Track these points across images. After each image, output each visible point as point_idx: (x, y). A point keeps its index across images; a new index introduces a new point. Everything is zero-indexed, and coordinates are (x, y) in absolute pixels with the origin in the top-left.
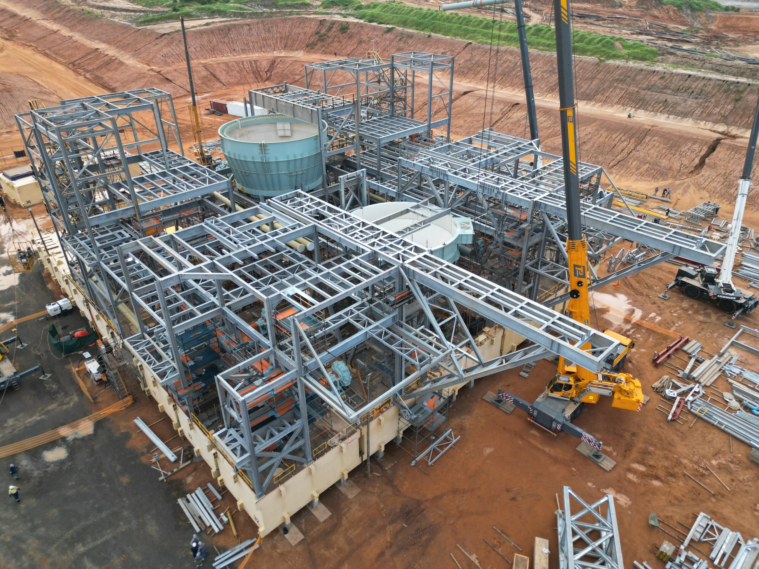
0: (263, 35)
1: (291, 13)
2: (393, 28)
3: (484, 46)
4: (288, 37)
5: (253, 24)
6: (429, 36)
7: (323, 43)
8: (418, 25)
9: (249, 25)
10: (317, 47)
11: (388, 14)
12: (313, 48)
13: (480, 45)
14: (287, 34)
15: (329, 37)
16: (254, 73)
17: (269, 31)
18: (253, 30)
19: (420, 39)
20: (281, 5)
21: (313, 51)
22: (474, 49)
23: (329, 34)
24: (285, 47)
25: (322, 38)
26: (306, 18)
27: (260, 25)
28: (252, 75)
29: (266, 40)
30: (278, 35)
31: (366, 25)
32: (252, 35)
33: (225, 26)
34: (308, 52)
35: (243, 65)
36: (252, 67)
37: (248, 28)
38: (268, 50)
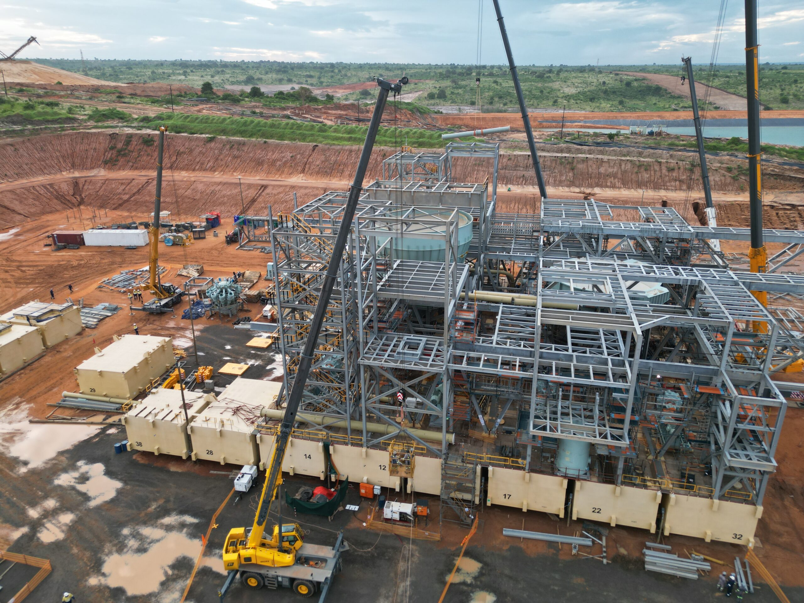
0: (37, 155)
1: (63, 129)
2: (214, 138)
3: (333, 147)
4: (72, 155)
5: (17, 143)
6: (265, 142)
7: (128, 158)
8: (242, 133)
9: (12, 145)
10: (120, 163)
11: (195, 124)
12: (115, 165)
13: (328, 146)
14: (69, 152)
15: (132, 152)
16: (57, 198)
17: (42, 150)
18: (21, 150)
19: (255, 146)
20: (39, 121)
21: (117, 167)
22: (324, 150)
23: (131, 148)
24: (74, 166)
25: (121, 153)
26: (88, 133)
27: (28, 144)
28: (55, 201)
29: (44, 161)
30: (58, 154)
31: (176, 137)
32: (22, 156)
34: (110, 169)
35: (38, 191)
36: (51, 193)
37: (13, 148)
38: (53, 172)
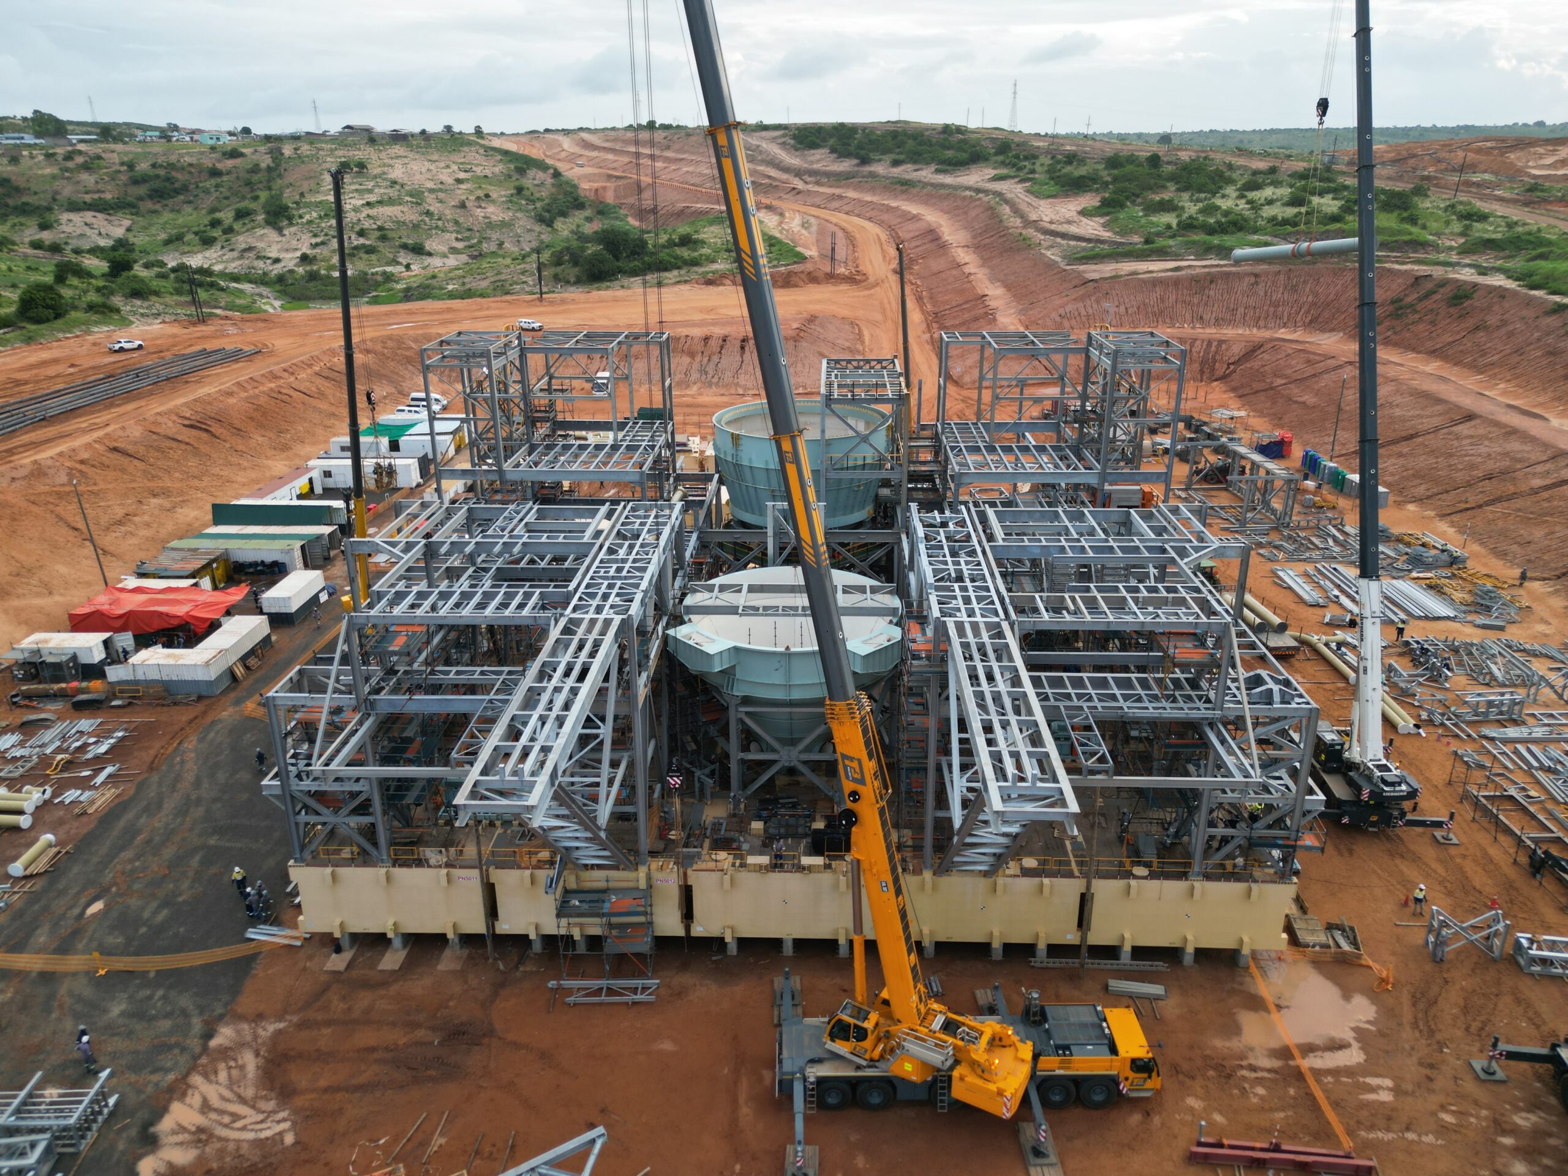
0: (1277, 296)
4: (1328, 305)
15: (1415, 312)
16: (1204, 363)
18: (1262, 285)
23: (1420, 305)
25: (1399, 312)
26: (1391, 270)
28: (1197, 366)
29: (1277, 306)
30: (1310, 299)
31: (1517, 294)
32: (1255, 294)
33: (1209, 273)
38: (1271, 325)
